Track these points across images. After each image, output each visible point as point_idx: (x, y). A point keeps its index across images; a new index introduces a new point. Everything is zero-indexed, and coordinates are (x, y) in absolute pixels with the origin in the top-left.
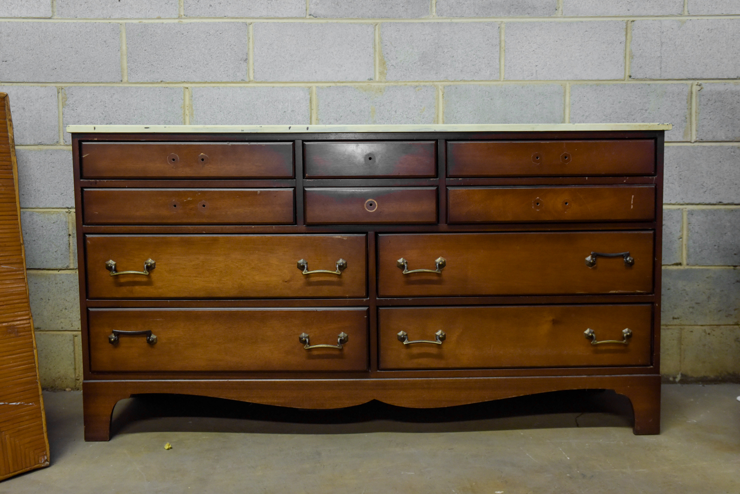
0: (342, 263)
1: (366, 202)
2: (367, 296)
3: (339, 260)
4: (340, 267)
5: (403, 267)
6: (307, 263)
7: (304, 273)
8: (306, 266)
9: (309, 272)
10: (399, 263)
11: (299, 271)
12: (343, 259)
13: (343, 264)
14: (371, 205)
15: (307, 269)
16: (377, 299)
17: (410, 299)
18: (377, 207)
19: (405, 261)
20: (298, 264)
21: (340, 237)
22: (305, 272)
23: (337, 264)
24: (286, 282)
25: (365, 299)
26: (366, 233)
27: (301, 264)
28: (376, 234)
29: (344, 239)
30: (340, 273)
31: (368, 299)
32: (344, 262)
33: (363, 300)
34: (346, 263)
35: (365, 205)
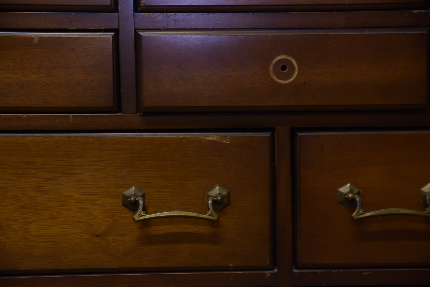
0: (220, 194)
1: (274, 61)
2: (274, 264)
3: (212, 188)
4: (215, 202)
5: (351, 204)
6: (143, 196)
7: (136, 217)
8: (141, 202)
9: (148, 216)
10: (342, 193)
11: (126, 213)
12: (222, 186)
13: (223, 197)
14: (284, 68)
15: (144, 209)
16: (295, 271)
17: (366, 272)
18: (296, 73)
19: (356, 191)
20: (125, 198)
21: (215, 138)
22: (140, 215)
23: (209, 196)
24: (98, 236)
25: (268, 273)
26: (272, 130)
27: (130, 197)
28: (293, 132)
29: (225, 142)
30: (215, 218)
31: (276, 270)
32: (225, 193)
33: (265, 274)
34: (228, 194)
35: (271, 68)
